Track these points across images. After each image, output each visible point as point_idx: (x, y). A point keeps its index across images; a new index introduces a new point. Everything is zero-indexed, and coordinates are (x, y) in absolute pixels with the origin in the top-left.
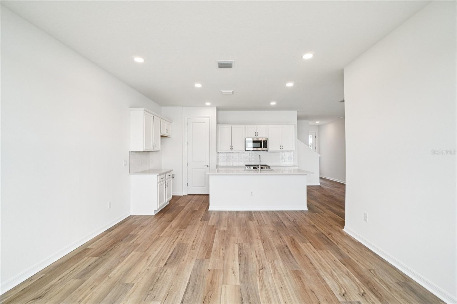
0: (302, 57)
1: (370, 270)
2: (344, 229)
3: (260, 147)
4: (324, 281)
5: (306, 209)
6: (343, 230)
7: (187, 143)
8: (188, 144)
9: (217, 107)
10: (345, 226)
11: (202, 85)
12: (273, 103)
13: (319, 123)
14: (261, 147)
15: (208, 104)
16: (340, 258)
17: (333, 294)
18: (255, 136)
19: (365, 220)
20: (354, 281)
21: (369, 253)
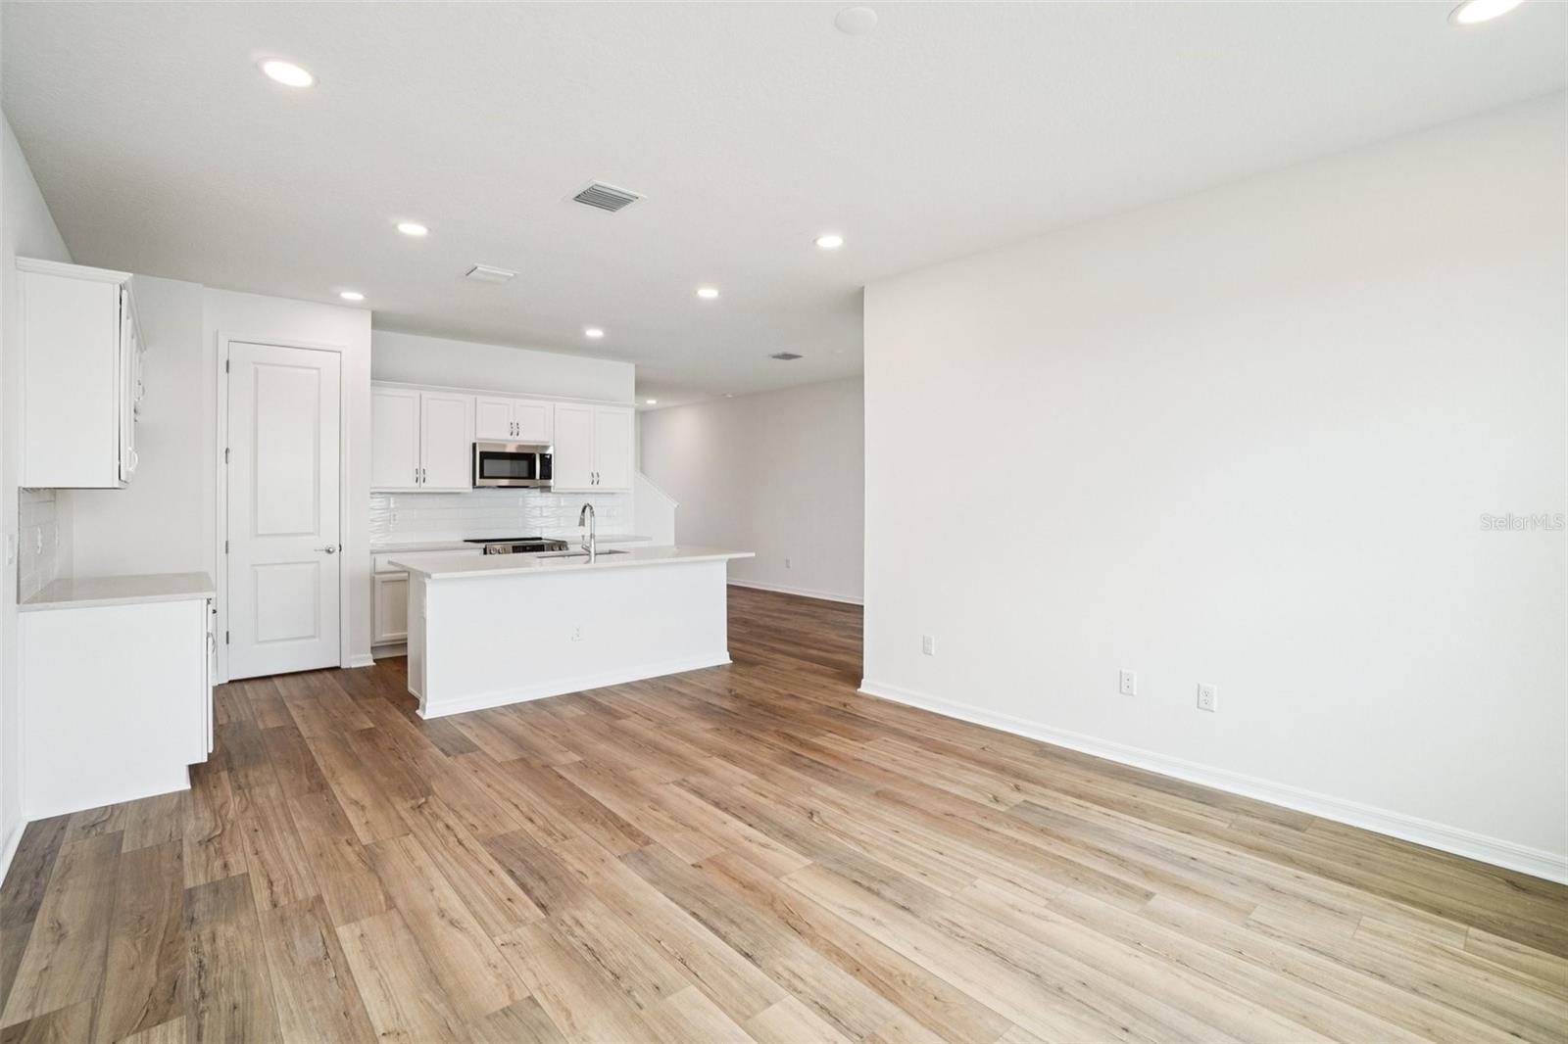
0: (815, 241)
1: (983, 748)
2: (859, 686)
3: (525, 474)
4: (947, 793)
5: (725, 659)
6: (859, 690)
7: (227, 451)
8: (229, 455)
9: (373, 313)
10: (863, 681)
11: (430, 230)
12: (594, 333)
13: (653, 405)
14: (532, 475)
15: (352, 296)
16: (919, 745)
17: (983, 806)
18: (511, 438)
19: (925, 653)
20: (983, 774)
21: (949, 721)
